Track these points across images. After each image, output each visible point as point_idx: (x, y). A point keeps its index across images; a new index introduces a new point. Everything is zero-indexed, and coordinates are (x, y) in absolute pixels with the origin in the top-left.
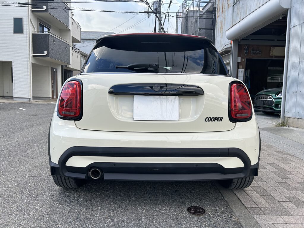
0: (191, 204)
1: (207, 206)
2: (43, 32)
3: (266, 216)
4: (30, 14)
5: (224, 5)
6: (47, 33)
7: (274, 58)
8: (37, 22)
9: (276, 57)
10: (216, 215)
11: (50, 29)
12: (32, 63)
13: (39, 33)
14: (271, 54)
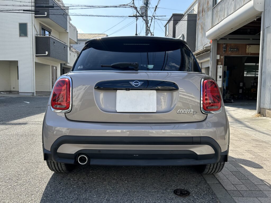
0: (177, 187)
1: (191, 189)
2: (45, 35)
3: (244, 198)
4: (33, 20)
5: (204, 9)
6: (48, 36)
7: (249, 56)
9: (251, 54)
10: (199, 197)
11: (50, 33)
12: (35, 62)
13: (41, 36)
14: (247, 51)
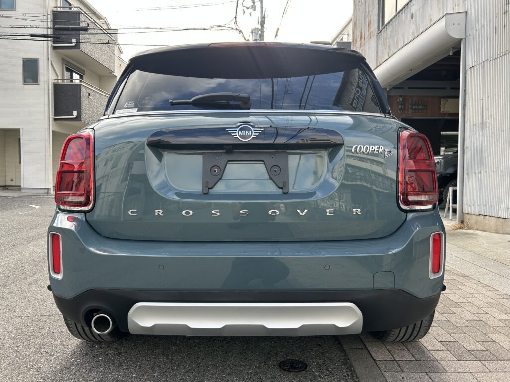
1: (312, 359)
2: (72, 81)
3: (403, 374)
4: (50, 53)
5: (363, 33)
6: (77, 82)
7: (446, 117)
8: (61, 66)
9: (450, 115)
10: (323, 373)
11: (82, 76)
12: (53, 132)
13: (65, 82)
14: (442, 110)
